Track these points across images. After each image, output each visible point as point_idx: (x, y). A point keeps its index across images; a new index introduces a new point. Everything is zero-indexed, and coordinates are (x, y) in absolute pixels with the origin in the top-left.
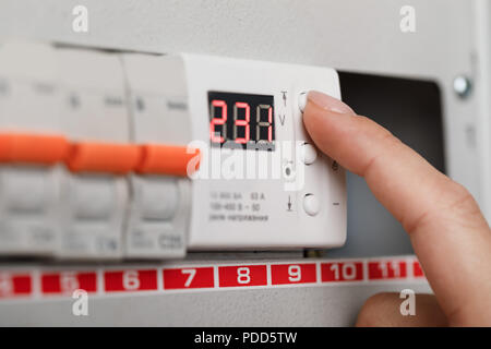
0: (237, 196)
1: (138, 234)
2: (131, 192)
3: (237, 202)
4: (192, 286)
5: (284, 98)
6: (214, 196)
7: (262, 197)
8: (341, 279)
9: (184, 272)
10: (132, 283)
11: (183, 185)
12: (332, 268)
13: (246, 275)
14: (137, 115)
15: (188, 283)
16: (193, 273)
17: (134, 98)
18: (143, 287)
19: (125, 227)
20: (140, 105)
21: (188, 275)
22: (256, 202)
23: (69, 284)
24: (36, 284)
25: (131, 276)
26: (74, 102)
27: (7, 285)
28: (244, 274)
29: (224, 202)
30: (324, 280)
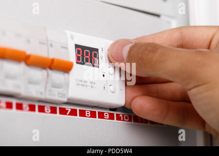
0: (86, 82)
1: (50, 91)
2: (48, 75)
3: (85, 84)
4: (69, 115)
5: (102, 50)
6: (77, 81)
7: (94, 83)
8: (123, 120)
9: (67, 109)
10: (48, 110)
11: (66, 75)
12: (120, 116)
13: (89, 114)
14: (50, 49)
15: (68, 113)
16: (70, 110)
17: (49, 43)
18: (52, 112)
19: (46, 88)
20: (51, 46)
21: (68, 111)
22: (92, 85)
23: (26, 108)
24: (14, 106)
25: (47, 108)
26: (29, 41)
27: (4, 105)
28: (88, 113)
29: (81, 83)
30: (117, 120)
